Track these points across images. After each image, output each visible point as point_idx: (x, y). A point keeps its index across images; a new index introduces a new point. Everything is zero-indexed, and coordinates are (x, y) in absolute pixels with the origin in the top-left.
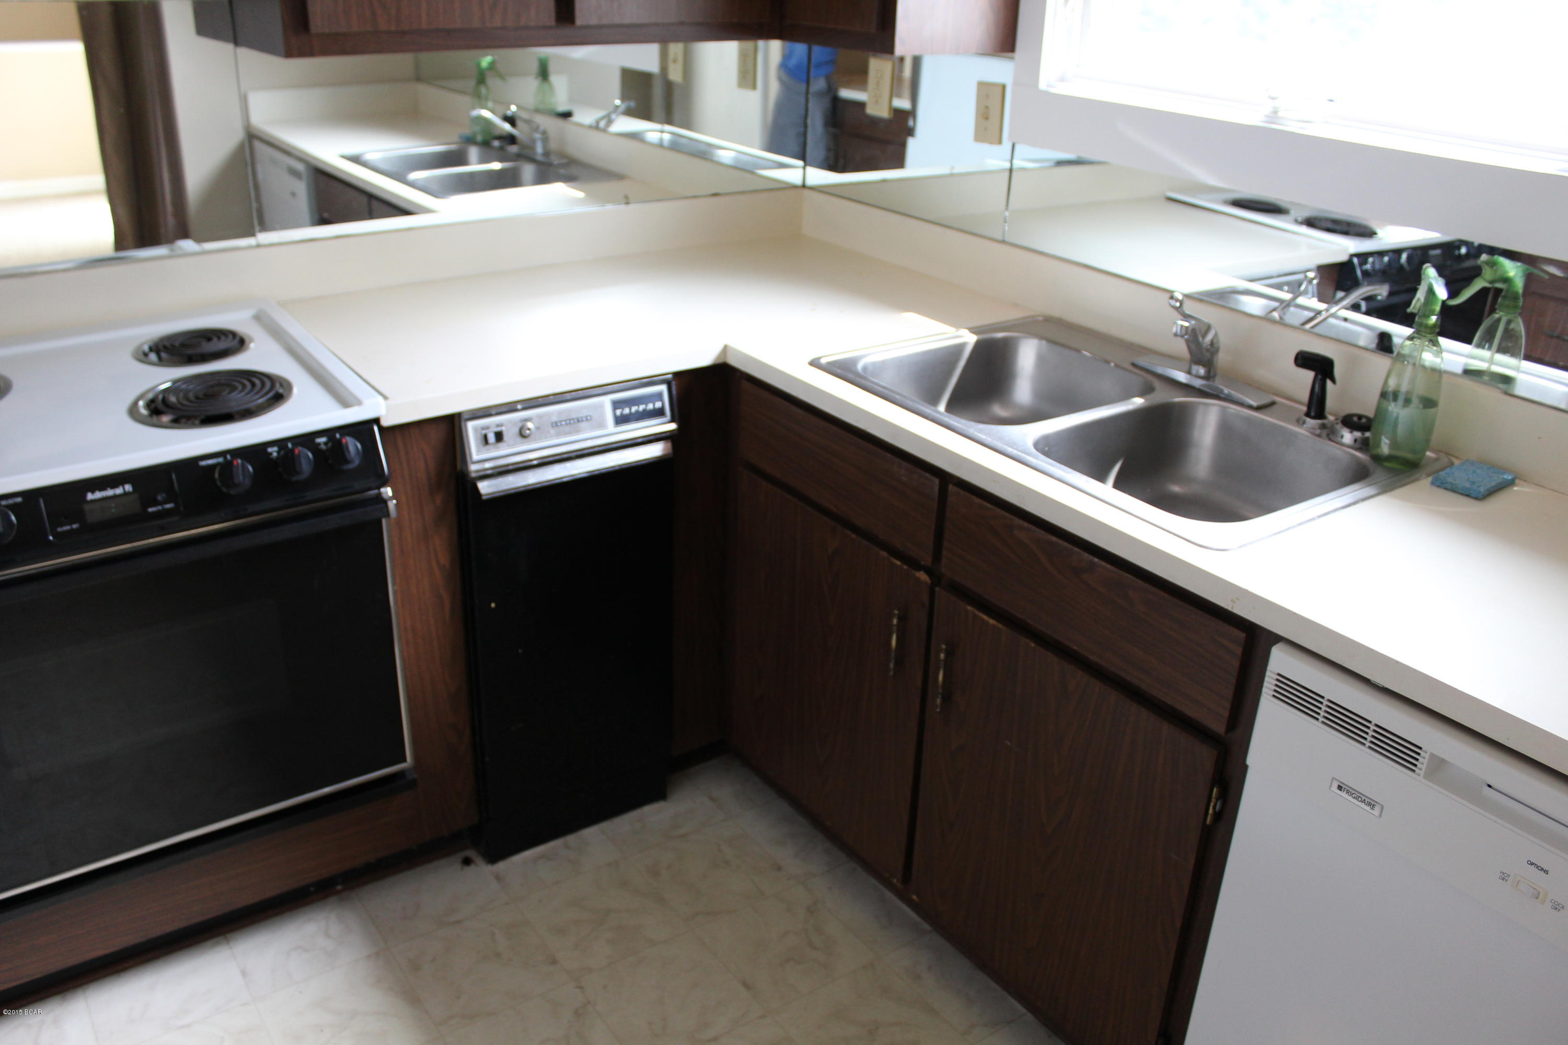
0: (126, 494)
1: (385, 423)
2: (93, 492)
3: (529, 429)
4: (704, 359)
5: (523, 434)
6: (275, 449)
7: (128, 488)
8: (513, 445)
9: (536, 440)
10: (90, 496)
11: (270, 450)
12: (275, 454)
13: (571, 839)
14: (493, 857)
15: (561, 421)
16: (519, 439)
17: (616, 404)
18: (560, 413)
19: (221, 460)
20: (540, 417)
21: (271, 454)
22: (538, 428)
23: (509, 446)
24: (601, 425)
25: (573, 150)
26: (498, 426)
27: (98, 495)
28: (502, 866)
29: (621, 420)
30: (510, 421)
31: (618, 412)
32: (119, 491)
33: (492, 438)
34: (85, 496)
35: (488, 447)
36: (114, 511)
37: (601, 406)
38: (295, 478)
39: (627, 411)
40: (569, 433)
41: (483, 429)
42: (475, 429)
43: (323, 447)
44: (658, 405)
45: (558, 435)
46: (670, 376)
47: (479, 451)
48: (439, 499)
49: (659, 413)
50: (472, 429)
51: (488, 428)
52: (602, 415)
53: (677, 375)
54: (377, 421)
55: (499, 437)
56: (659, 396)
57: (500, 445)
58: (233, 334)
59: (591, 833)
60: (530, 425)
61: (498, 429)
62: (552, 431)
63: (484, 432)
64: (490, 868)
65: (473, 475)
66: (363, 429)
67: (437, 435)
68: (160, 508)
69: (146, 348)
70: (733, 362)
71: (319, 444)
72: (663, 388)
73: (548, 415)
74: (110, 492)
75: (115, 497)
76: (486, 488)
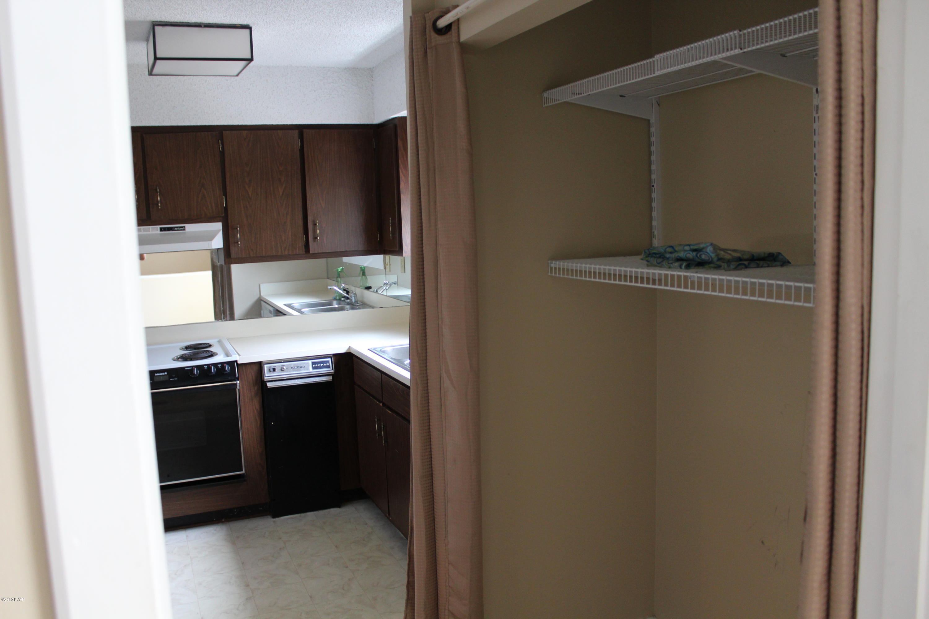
0: (165, 375)
1: (239, 362)
2: (157, 373)
3: (284, 368)
4: (343, 350)
5: (282, 370)
6: (206, 366)
7: (166, 373)
8: (279, 373)
9: (286, 372)
10: (156, 375)
11: (205, 367)
12: (206, 368)
13: (303, 515)
14: (274, 517)
15: (294, 367)
16: (281, 371)
17: (313, 363)
18: (294, 364)
19: (191, 368)
20: (288, 365)
21: (205, 368)
22: (287, 368)
23: (277, 373)
24: (308, 369)
25: (366, 300)
26: (274, 367)
27: (158, 374)
28: (277, 519)
29: (314, 368)
30: (278, 366)
31: (314, 366)
32: (163, 374)
33: (272, 370)
34: (155, 374)
35: (270, 373)
36: (162, 379)
37: (308, 363)
38: (210, 374)
39: (317, 365)
40: (297, 371)
41: (269, 367)
42: (267, 367)
43: (220, 367)
44: (328, 364)
45: (293, 371)
46: (331, 355)
47: (267, 374)
48: (256, 388)
49: (328, 367)
50: (266, 367)
51: (271, 367)
52: (308, 366)
53: (335, 355)
54: (236, 361)
55: (274, 370)
56: (328, 362)
57: (275, 372)
58: (208, 344)
59: (310, 514)
60: (285, 368)
61: (274, 368)
62: (291, 370)
63: (269, 368)
64: (273, 519)
65: (265, 380)
66: (232, 364)
67: (256, 368)
68: (173, 379)
69: (184, 348)
70: (352, 352)
71: (219, 366)
72: (330, 359)
73: (291, 365)
74: (161, 374)
75: (162, 375)
76: (269, 385)
